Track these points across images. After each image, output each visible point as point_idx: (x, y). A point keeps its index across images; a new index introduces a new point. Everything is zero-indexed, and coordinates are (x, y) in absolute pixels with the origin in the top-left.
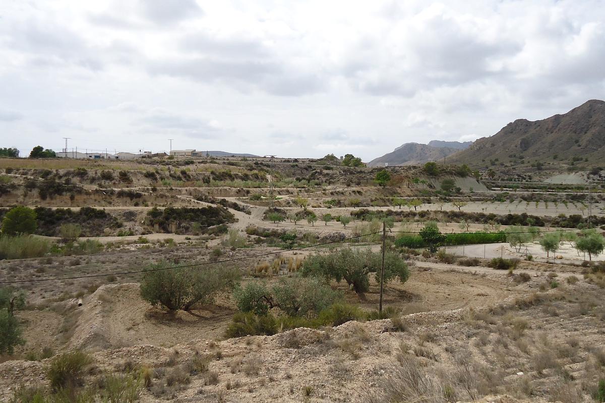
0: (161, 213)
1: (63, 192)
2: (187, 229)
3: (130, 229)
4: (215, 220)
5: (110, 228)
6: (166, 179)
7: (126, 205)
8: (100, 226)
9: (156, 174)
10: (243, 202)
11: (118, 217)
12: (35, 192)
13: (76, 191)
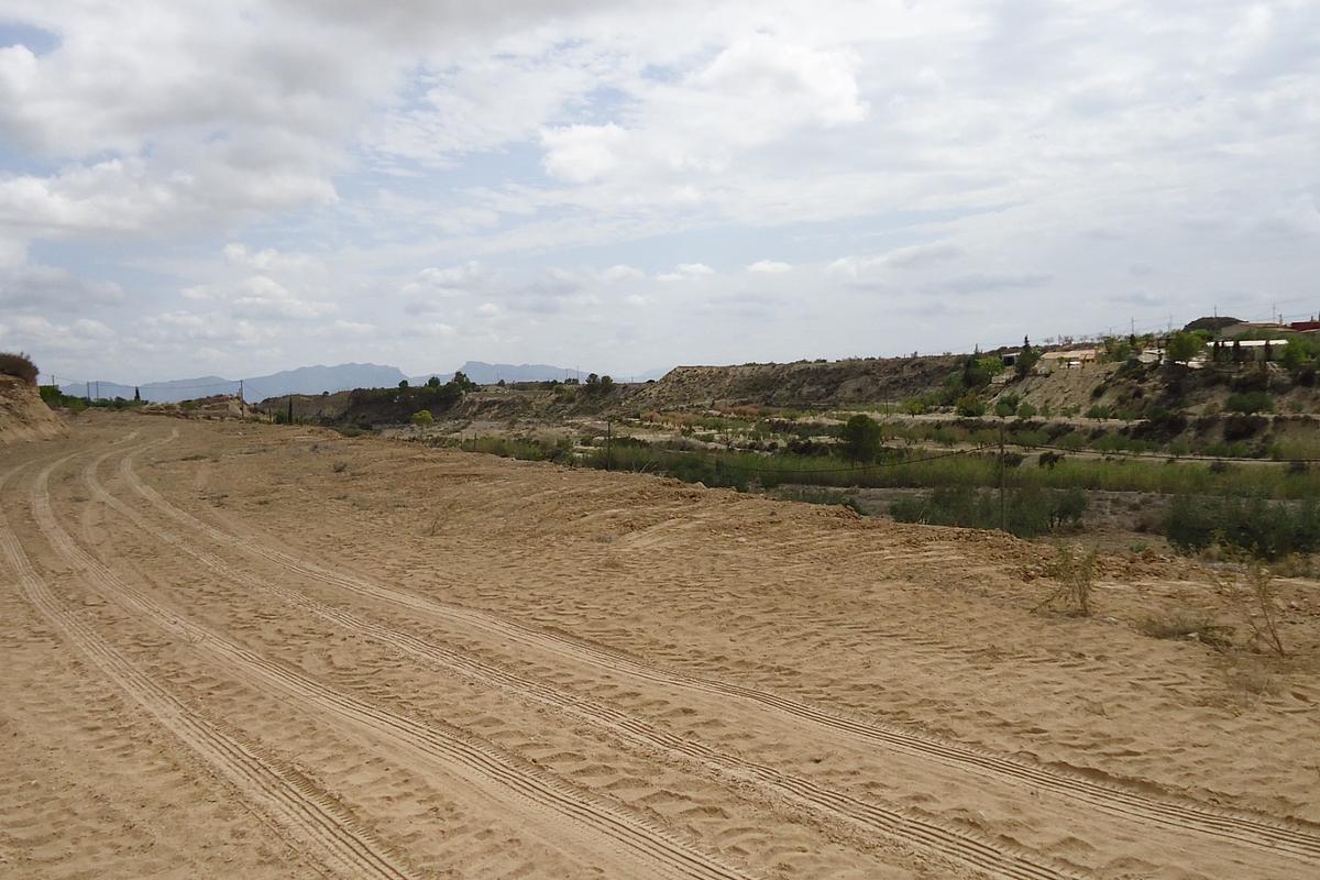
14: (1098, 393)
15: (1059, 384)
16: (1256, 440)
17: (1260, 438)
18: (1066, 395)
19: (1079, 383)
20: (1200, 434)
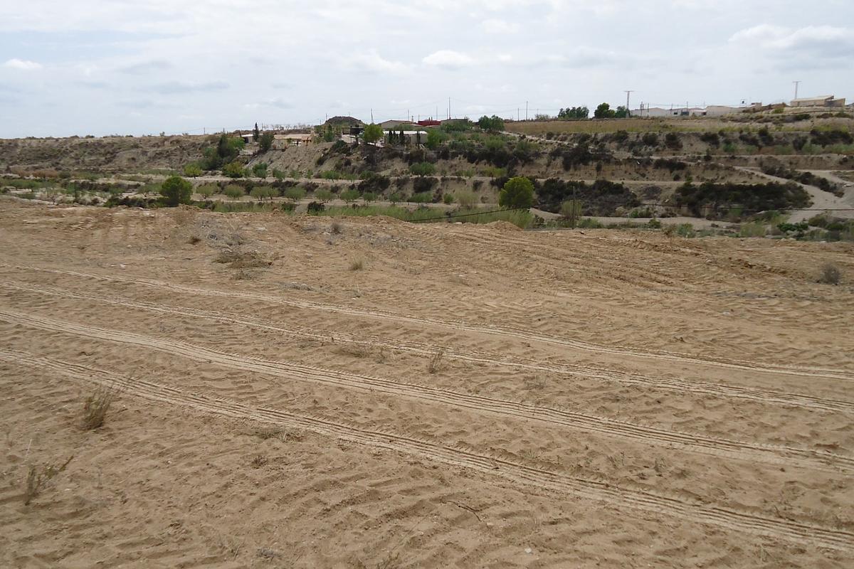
0: (696, 189)
1: (589, 161)
2: (725, 213)
3: (648, 209)
4: (772, 203)
5: (625, 207)
6: (733, 143)
7: (663, 180)
8: (613, 203)
9: (719, 136)
10: (841, 177)
11: (638, 194)
12: (559, 161)
13: (604, 160)
14: (320, 162)
15: (293, 156)
16: (433, 192)
17: (435, 190)
18: (299, 163)
19: (306, 155)
20: (400, 189)
